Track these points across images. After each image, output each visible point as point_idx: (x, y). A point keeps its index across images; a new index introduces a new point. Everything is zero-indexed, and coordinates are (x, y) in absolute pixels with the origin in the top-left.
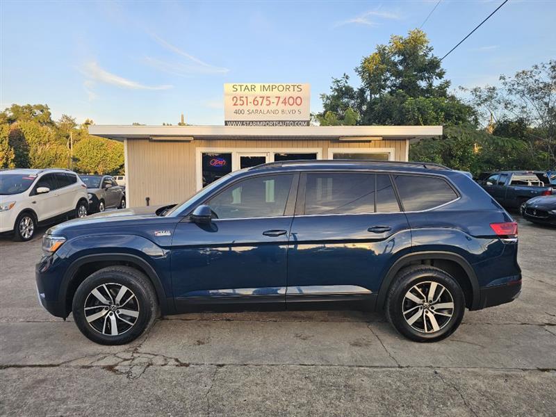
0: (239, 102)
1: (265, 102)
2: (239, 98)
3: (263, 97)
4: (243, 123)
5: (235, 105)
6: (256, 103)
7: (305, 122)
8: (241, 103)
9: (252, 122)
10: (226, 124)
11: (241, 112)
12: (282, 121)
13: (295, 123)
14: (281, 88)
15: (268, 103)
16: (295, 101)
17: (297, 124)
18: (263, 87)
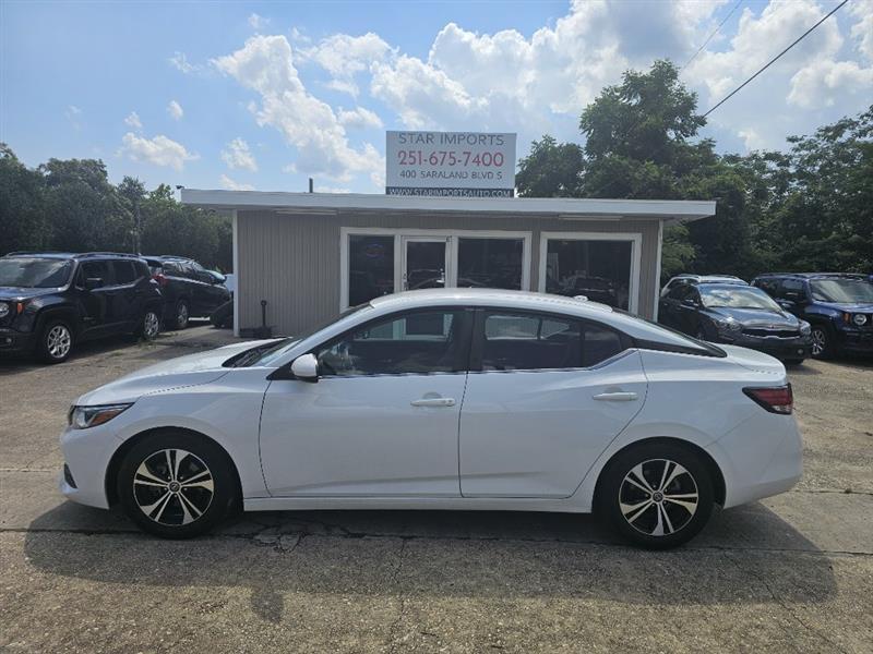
0: (408, 160)
1: (448, 160)
2: (408, 153)
3: (445, 153)
4: (413, 191)
5: (402, 163)
6: (433, 161)
7: (507, 190)
8: (412, 160)
9: (427, 189)
10: (388, 193)
11: (411, 174)
12: (472, 190)
13: (491, 192)
14: (472, 140)
15: (452, 161)
16: (492, 160)
17: (495, 194)
18: (445, 137)
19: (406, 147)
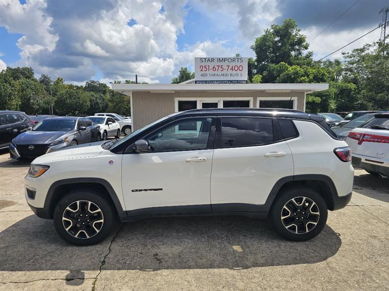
0: (204, 69)
1: (220, 69)
3: (219, 66)
4: (206, 82)
5: (201, 71)
6: (214, 69)
7: (244, 81)
9: (212, 81)
10: (195, 83)
11: (205, 75)
12: (230, 81)
13: (238, 82)
14: (230, 60)
15: (222, 69)
16: (238, 68)
17: (240, 83)
18: (219, 60)
19: (203, 64)
